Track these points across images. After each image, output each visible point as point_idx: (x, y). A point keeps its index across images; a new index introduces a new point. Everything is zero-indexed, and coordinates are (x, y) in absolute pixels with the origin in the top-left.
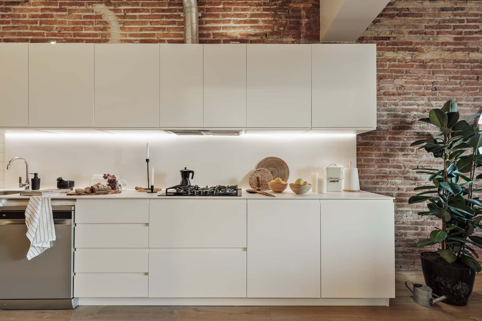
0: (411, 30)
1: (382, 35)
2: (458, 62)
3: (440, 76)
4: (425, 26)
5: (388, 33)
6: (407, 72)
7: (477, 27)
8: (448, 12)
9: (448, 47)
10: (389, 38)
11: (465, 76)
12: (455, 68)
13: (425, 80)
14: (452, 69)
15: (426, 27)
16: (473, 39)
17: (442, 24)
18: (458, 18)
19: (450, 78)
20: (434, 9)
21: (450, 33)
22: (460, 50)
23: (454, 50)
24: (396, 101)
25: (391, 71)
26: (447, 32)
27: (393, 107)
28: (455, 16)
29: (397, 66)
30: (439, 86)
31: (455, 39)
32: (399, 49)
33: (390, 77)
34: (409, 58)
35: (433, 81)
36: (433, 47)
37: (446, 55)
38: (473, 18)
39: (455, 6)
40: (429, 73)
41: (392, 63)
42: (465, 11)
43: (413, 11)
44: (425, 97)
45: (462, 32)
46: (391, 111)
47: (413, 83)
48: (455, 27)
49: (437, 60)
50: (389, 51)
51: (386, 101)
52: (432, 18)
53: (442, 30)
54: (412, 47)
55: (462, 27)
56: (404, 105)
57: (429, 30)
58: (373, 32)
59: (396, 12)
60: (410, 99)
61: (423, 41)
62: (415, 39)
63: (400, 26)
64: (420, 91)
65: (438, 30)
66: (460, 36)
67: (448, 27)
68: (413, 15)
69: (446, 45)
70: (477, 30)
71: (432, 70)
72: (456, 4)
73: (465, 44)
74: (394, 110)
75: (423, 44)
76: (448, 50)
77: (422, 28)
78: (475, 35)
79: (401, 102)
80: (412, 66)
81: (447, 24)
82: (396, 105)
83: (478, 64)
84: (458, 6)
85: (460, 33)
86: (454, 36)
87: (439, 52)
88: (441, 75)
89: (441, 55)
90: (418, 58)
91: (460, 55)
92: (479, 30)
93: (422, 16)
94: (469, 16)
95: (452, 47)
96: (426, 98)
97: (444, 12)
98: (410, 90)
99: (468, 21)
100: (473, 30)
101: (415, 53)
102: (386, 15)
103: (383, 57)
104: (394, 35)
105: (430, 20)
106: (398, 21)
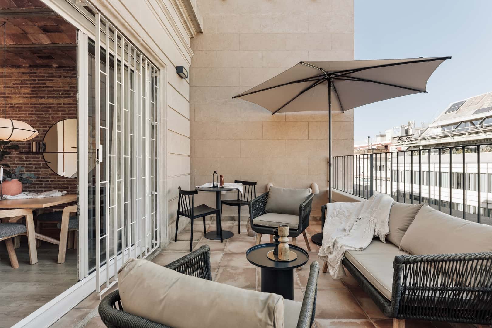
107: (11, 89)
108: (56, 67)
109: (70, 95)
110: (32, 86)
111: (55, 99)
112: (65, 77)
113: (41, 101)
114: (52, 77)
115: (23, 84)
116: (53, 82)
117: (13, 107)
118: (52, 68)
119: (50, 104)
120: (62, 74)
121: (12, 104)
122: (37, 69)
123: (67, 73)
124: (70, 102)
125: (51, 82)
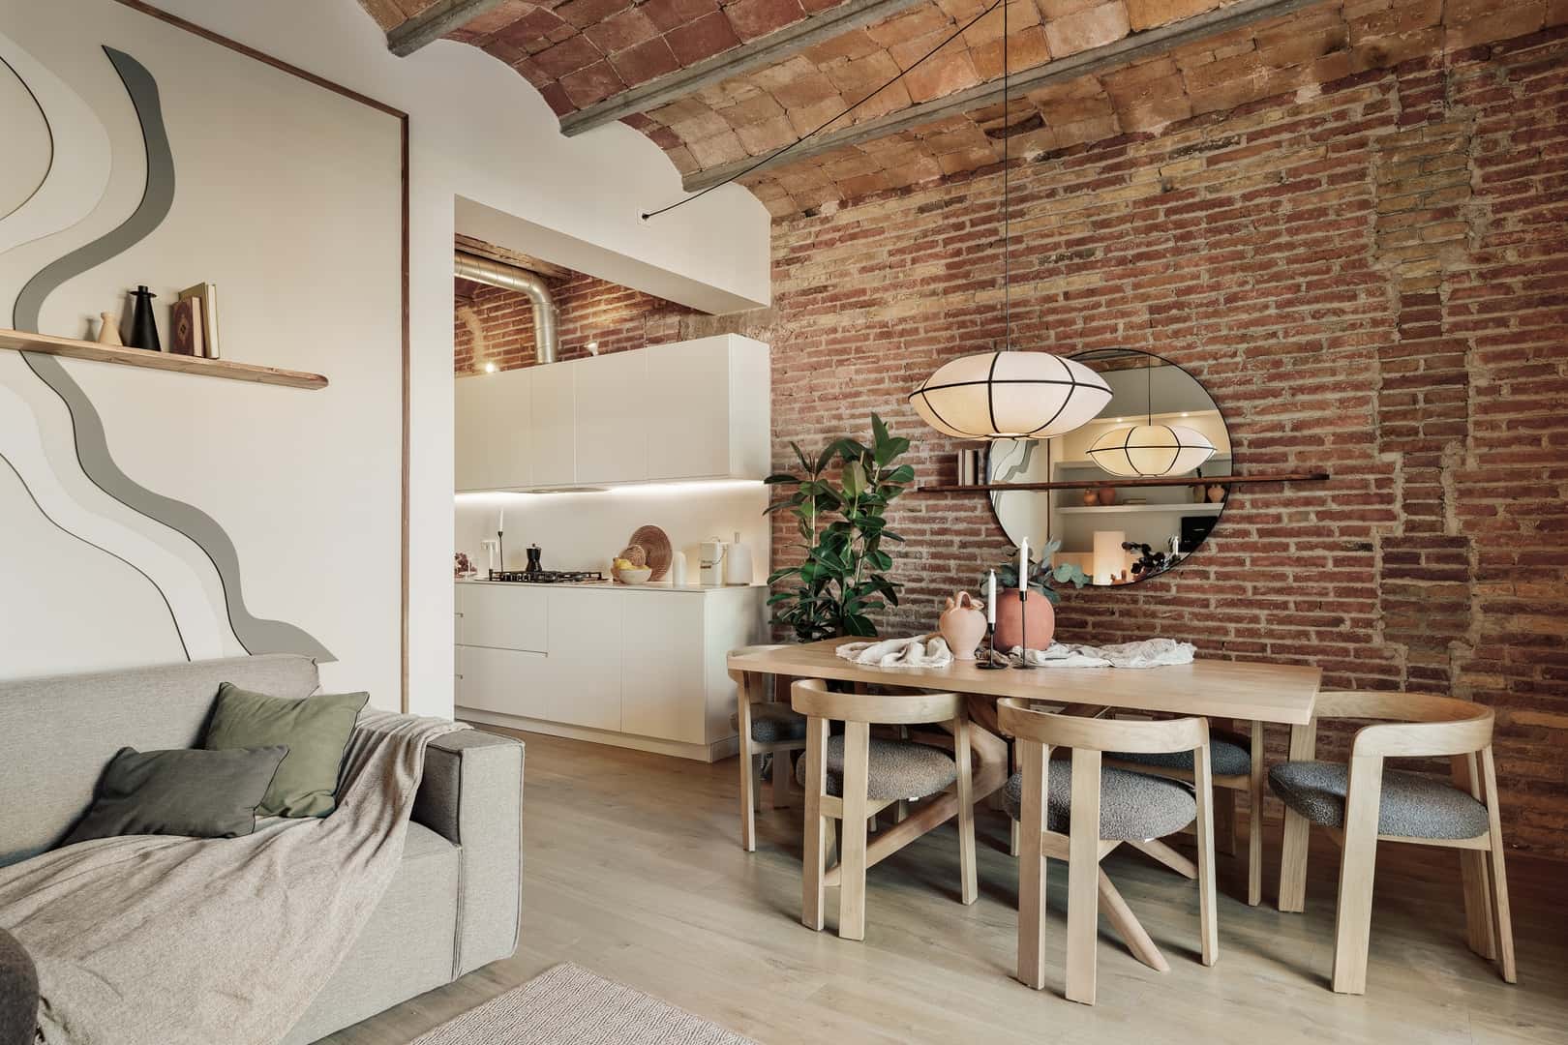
0: (864, 264)
1: (815, 284)
2: (955, 315)
3: (918, 352)
4: (889, 251)
5: (823, 277)
6: (858, 350)
7: (995, 232)
8: (934, 212)
9: (933, 286)
10: (825, 287)
11: (968, 343)
12: (947, 329)
13: (892, 362)
14: (943, 333)
15: (891, 254)
16: (982, 260)
17: (921, 241)
18: (953, 220)
19: (939, 352)
20: (906, 212)
21: (936, 256)
22: (957, 288)
23: (946, 292)
24: (840, 411)
25: (830, 353)
26: (931, 256)
27: (834, 423)
28: (947, 218)
29: (840, 342)
30: (916, 371)
31: (949, 266)
32: (843, 307)
33: (828, 364)
34: (861, 321)
35: (904, 362)
36: (905, 291)
37: (930, 305)
38: (984, 214)
39: (947, 198)
40: (899, 348)
41: (833, 336)
42: (966, 204)
43: (866, 226)
44: (891, 398)
45: (961, 249)
46: (829, 431)
47: (870, 371)
48: (947, 242)
49: (913, 318)
50: (827, 313)
51: (822, 413)
52: (901, 233)
53: (922, 253)
54: (866, 298)
55: (961, 239)
56: (853, 416)
57: (898, 258)
58: (799, 281)
59: (837, 235)
60: (864, 404)
61: (888, 282)
62: (871, 281)
63: (844, 260)
64: (881, 386)
65: (914, 255)
66: (956, 259)
67: (933, 244)
68: (866, 234)
69: (929, 284)
70: (993, 239)
71: (902, 339)
72: (949, 192)
73: (966, 275)
74: (835, 429)
75: (886, 289)
76: (934, 293)
77: (883, 257)
78: (989, 252)
79: (848, 412)
80: (866, 338)
81: (930, 239)
82: (839, 417)
83: (995, 313)
84: (953, 195)
85: (958, 253)
86: (944, 261)
87: (915, 301)
88: (921, 348)
89: (918, 306)
90: (877, 319)
91: (957, 300)
92: (998, 238)
93: (883, 232)
94: (974, 211)
95: (941, 286)
96: (893, 398)
97: (926, 214)
98: (862, 385)
99: (973, 224)
100: (984, 241)
101: (873, 308)
102: (821, 243)
103: (815, 328)
104: (834, 281)
105: (899, 238)
106: (841, 250)
107: (882, 273)
108: (1037, 159)
109: (1092, 259)
110: (951, 247)
111: (1032, 284)
112: (1069, 189)
113: (984, 297)
114: (1023, 200)
115: (920, 248)
116: (1027, 217)
117: (888, 335)
118: (1019, 166)
119: (1015, 305)
120: (1061, 181)
121: (886, 325)
122: (970, 184)
123: (1078, 175)
124: (1091, 286)
125: (1020, 219)
